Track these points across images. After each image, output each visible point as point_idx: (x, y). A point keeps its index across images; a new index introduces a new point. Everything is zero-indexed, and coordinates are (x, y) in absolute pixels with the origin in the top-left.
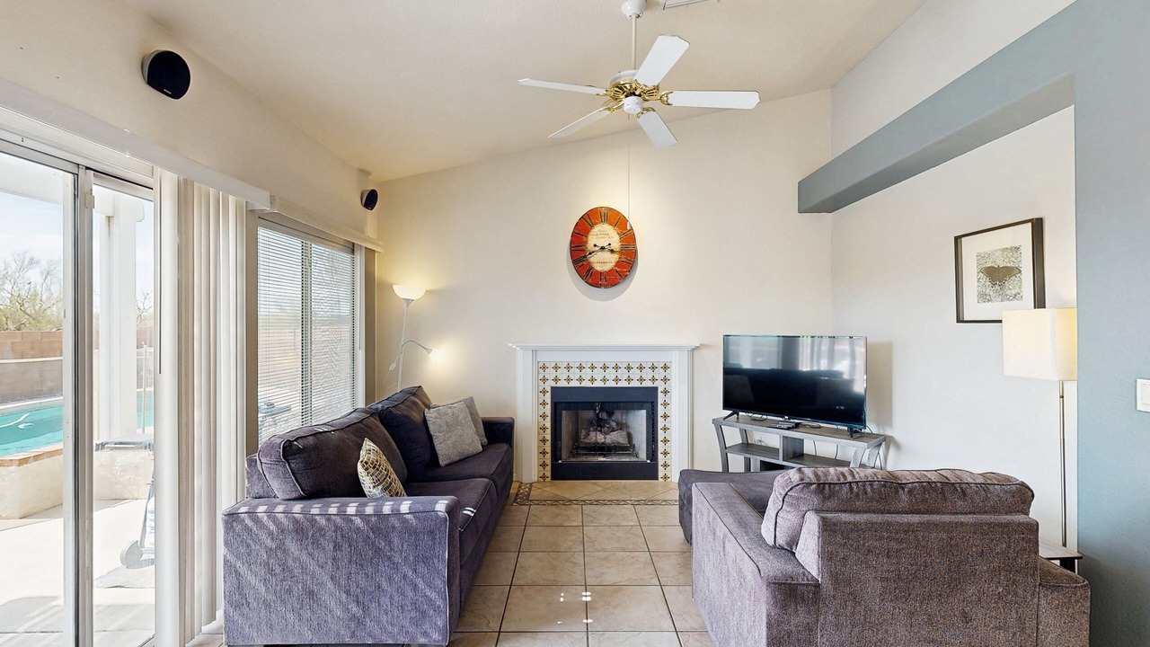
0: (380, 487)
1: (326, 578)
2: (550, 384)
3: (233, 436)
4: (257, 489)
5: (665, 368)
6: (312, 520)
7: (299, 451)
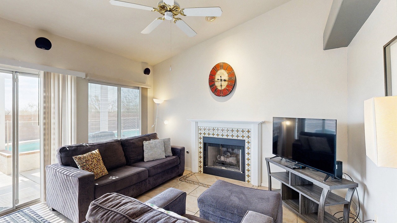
2: (202, 135)
5: (248, 131)
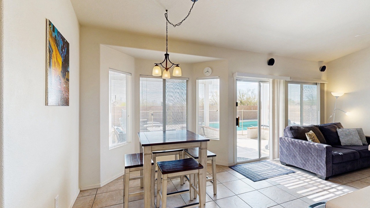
0: (311, 140)
1: (298, 154)
3: (282, 125)
4: (286, 135)
6: (295, 142)
7: (293, 129)
